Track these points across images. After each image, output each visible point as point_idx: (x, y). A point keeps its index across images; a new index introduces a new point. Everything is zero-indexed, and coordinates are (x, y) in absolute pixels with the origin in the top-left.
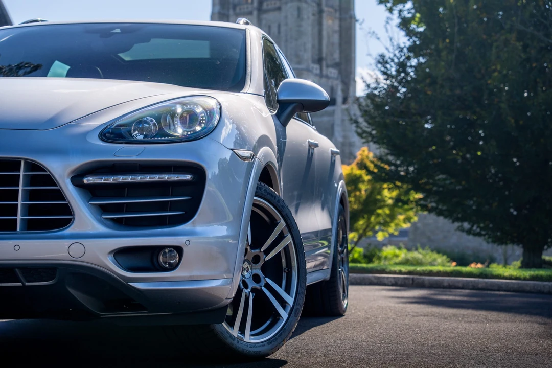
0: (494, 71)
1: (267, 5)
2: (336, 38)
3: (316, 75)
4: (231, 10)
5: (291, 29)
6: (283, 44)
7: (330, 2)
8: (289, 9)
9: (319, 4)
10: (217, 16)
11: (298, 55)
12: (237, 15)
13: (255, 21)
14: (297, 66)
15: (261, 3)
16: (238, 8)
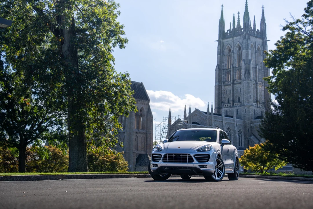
0: (298, 119)
1: (236, 82)
2: (263, 93)
3: (255, 107)
4: (223, 84)
5: (245, 90)
6: (242, 96)
7: (261, 80)
8: (244, 83)
9: (256, 81)
10: (217, 86)
11: (248, 100)
12: (225, 86)
13: (232, 87)
14: (247, 104)
15: (234, 81)
16: (225, 83)
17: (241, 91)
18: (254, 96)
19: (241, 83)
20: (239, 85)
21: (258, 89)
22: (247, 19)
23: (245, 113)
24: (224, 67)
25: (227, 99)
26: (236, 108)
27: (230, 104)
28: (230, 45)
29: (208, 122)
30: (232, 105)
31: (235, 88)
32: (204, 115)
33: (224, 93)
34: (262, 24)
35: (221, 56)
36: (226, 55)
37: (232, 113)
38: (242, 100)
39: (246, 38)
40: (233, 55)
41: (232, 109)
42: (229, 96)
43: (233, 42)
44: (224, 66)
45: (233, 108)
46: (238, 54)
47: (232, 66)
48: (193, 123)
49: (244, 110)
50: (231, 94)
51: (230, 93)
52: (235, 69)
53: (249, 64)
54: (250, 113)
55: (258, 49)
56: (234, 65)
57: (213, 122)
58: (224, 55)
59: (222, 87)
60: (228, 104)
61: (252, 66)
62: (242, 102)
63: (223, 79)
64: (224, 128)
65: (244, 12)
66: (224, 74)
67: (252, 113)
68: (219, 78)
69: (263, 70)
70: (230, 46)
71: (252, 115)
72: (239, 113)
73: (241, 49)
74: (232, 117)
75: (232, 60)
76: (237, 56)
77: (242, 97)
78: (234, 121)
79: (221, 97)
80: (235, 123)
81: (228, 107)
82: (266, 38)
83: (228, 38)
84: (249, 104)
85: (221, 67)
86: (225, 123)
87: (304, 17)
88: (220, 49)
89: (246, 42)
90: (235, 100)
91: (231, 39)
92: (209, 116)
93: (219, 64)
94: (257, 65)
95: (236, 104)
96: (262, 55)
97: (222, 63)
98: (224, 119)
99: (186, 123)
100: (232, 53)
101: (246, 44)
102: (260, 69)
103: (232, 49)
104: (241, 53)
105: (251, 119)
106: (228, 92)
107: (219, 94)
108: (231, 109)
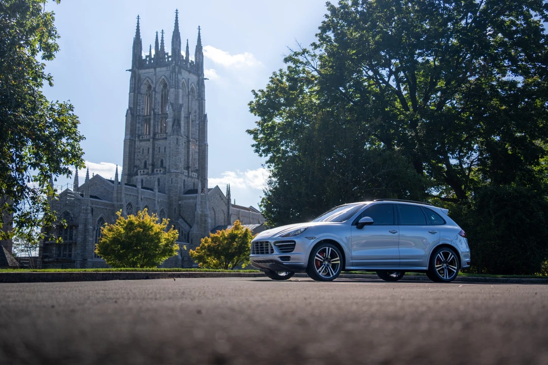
1: (159, 136)
2: (196, 156)
3: (186, 176)
4: (137, 138)
5: (172, 150)
6: (167, 158)
7: (194, 136)
8: (172, 139)
9: (188, 137)
10: (128, 140)
11: (176, 165)
12: (141, 141)
13: (151, 144)
14: (175, 171)
15: (155, 134)
16: (141, 137)
17: (165, 152)
18: (184, 160)
19: (166, 138)
20: (163, 141)
21: (191, 150)
22: (178, 43)
23: (171, 185)
24: (139, 112)
25: (143, 161)
26: (157, 177)
27: (148, 169)
28: (150, 79)
29: (115, 195)
30: (150, 172)
31: (156, 145)
32: (109, 184)
33: (139, 152)
34: (198, 53)
35: (136, 94)
36: (144, 94)
37: (150, 184)
38: (166, 164)
39: (175, 72)
40: (155, 95)
41: (151, 178)
42: (147, 157)
43: (155, 75)
44: (139, 110)
45: (151, 176)
46: (162, 95)
47: (152, 112)
48: (91, 197)
49: (169, 180)
50: (151, 155)
51: (148, 153)
52: (157, 116)
53: (179, 112)
54: (179, 185)
55: (192, 89)
56: (156, 111)
57: (123, 196)
58: (141, 94)
59: (136, 143)
60: (145, 170)
61: (183, 115)
62: (167, 168)
63: (138, 130)
64: (139, 206)
65: (174, 32)
66: (139, 123)
67: (181, 185)
68: (131, 129)
69: (198, 122)
70: (150, 81)
71: (181, 187)
72: (161, 183)
73: (168, 87)
74: (152, 190)
75: (153, 103)
76: (161, 97)
77: (167, 160)
78: (155, 196)
79: (134, 159)
80: (157, 199)
81: (144, 175)
82: (204, 76)
83: (148, 68)
84: (177, 171)
85: (135, 112)
86: (141, 199)
87: (313, 47)
88: (135, 84)
89: (175, 77)
90: (156, 163)
91: (152, 70)
92: (118, 187)
93: (132, 106)
94: (189, 113)
95: (157, 171)
96: (197, 99)
97: (137, 105)
98: (140, 191)
99: (80, 197)
100: (153, 92)
101: (175, 81)
102: (194, 120)
103: (153, 86)
104: (166, 93)
105: (180, 193)
106: (146, 152)
107: (130, 153)
108: (148, 178)
